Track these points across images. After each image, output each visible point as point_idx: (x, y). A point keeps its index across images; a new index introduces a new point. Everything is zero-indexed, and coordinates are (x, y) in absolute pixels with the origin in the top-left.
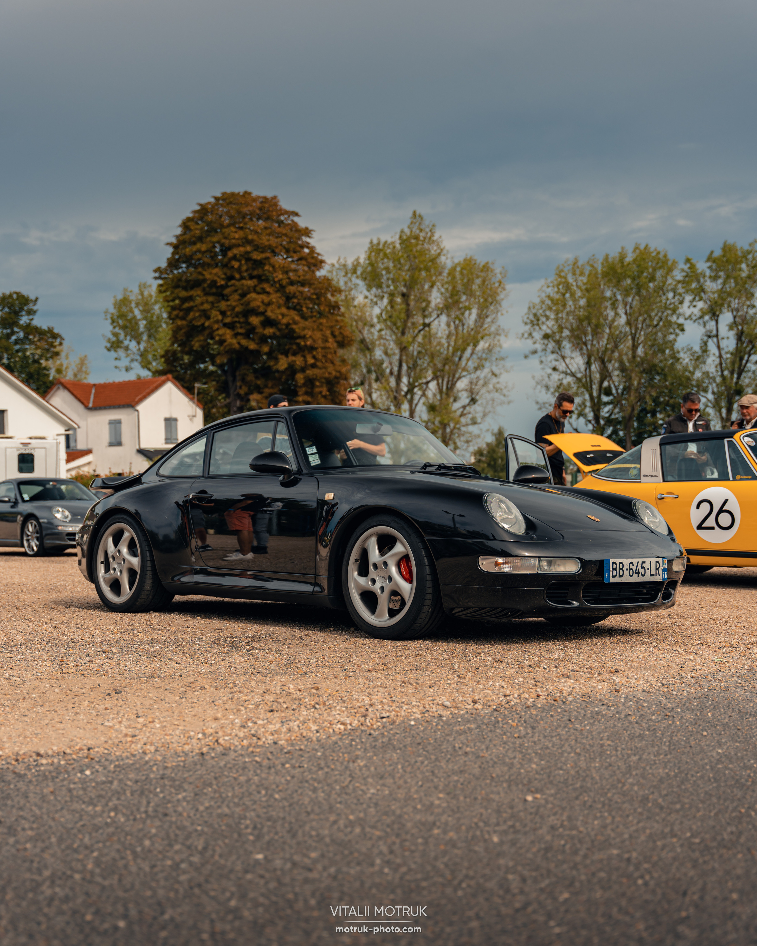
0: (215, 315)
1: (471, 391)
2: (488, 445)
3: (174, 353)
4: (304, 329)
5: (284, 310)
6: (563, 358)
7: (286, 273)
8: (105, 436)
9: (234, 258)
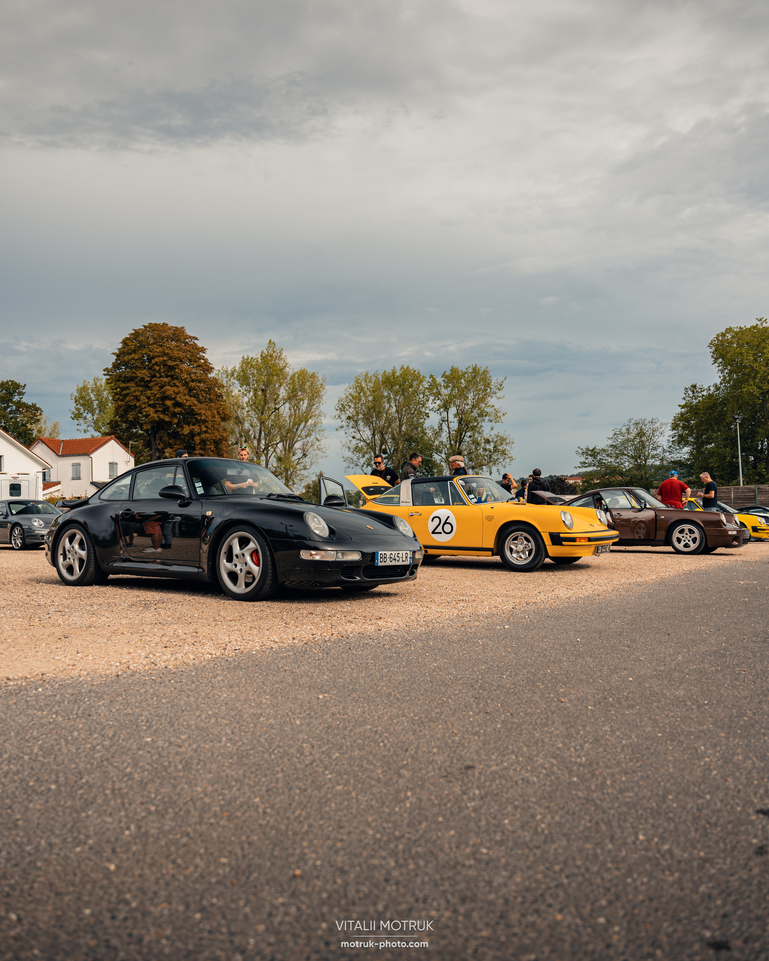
0: (143, 398)
1: (304, 450)
2: (313, 482)
3: (116, 422)
4: (200, 409)
5: (187, 397)
6: (359, 431)
7: (190, 374)
8: (70, 473)
9: (156, 364)
